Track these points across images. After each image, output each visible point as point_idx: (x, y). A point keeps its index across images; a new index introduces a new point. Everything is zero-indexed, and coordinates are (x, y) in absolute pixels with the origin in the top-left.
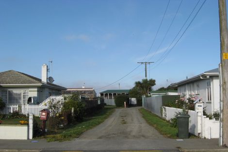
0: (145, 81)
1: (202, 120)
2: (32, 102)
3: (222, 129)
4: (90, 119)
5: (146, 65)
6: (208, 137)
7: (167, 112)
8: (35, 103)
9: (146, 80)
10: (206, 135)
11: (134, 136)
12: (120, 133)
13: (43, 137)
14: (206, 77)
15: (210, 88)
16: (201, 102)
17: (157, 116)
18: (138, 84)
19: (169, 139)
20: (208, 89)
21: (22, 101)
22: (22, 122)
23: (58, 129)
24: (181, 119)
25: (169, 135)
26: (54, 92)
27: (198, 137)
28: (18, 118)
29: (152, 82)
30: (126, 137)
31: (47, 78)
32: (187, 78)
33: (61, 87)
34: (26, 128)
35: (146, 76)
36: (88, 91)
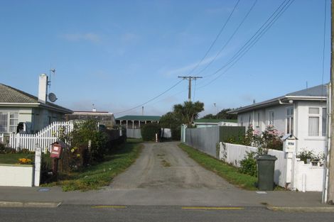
0: (189, 105)
1: (293, 163)
2: (25, 130)
3: (327, 178)
4: (113, 158)
5: (190, 81)
6: (301, 188)
7: (228, 151)
8: (29, 131)
9: (191, 103)
10: (300, 186)
11: (192, 186)
12: (169, 180)
13: (54, 183)
14: (288, 101)
15: (292, 118)
16: (293, 138)
17: (209, 156)
18: (178, 108)
19: (245, 191)
20: (288, 119)
21: (8, 128)
22: (24, 160)
23: (71, 172)
24: (263, 162)
25: (243, 185)
26: (55, 115)
27: (286, 188)
28: (4, 153)
29: (199, 107)
30: (181, 186)
31: (46, 95)
32: (254, 102)
33: (64, 109)
34: (30, 169)
35: (189, 97)
36: (104, 116)
